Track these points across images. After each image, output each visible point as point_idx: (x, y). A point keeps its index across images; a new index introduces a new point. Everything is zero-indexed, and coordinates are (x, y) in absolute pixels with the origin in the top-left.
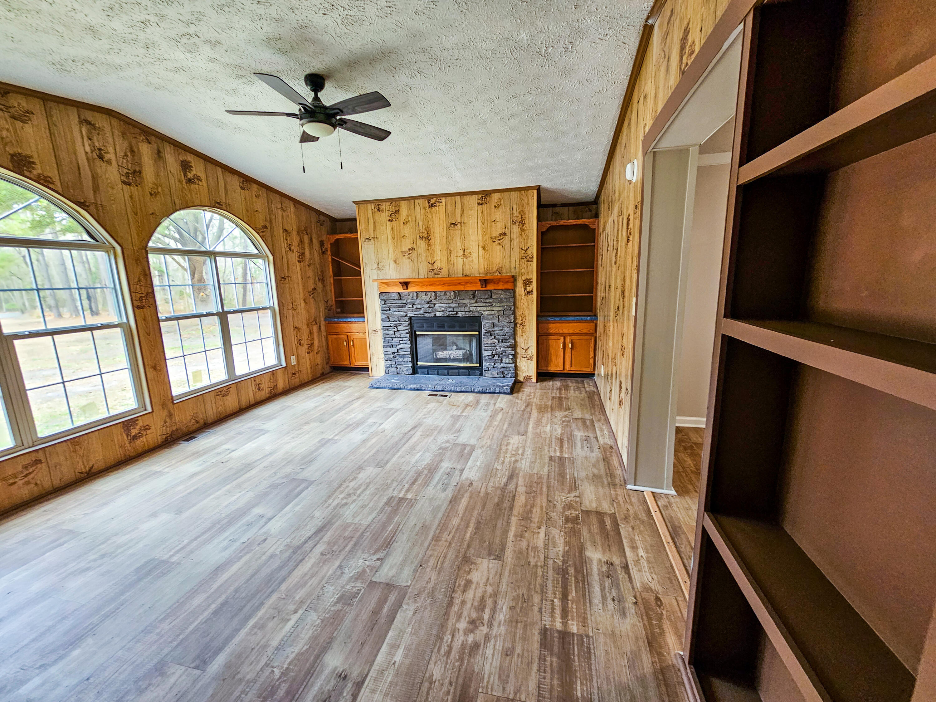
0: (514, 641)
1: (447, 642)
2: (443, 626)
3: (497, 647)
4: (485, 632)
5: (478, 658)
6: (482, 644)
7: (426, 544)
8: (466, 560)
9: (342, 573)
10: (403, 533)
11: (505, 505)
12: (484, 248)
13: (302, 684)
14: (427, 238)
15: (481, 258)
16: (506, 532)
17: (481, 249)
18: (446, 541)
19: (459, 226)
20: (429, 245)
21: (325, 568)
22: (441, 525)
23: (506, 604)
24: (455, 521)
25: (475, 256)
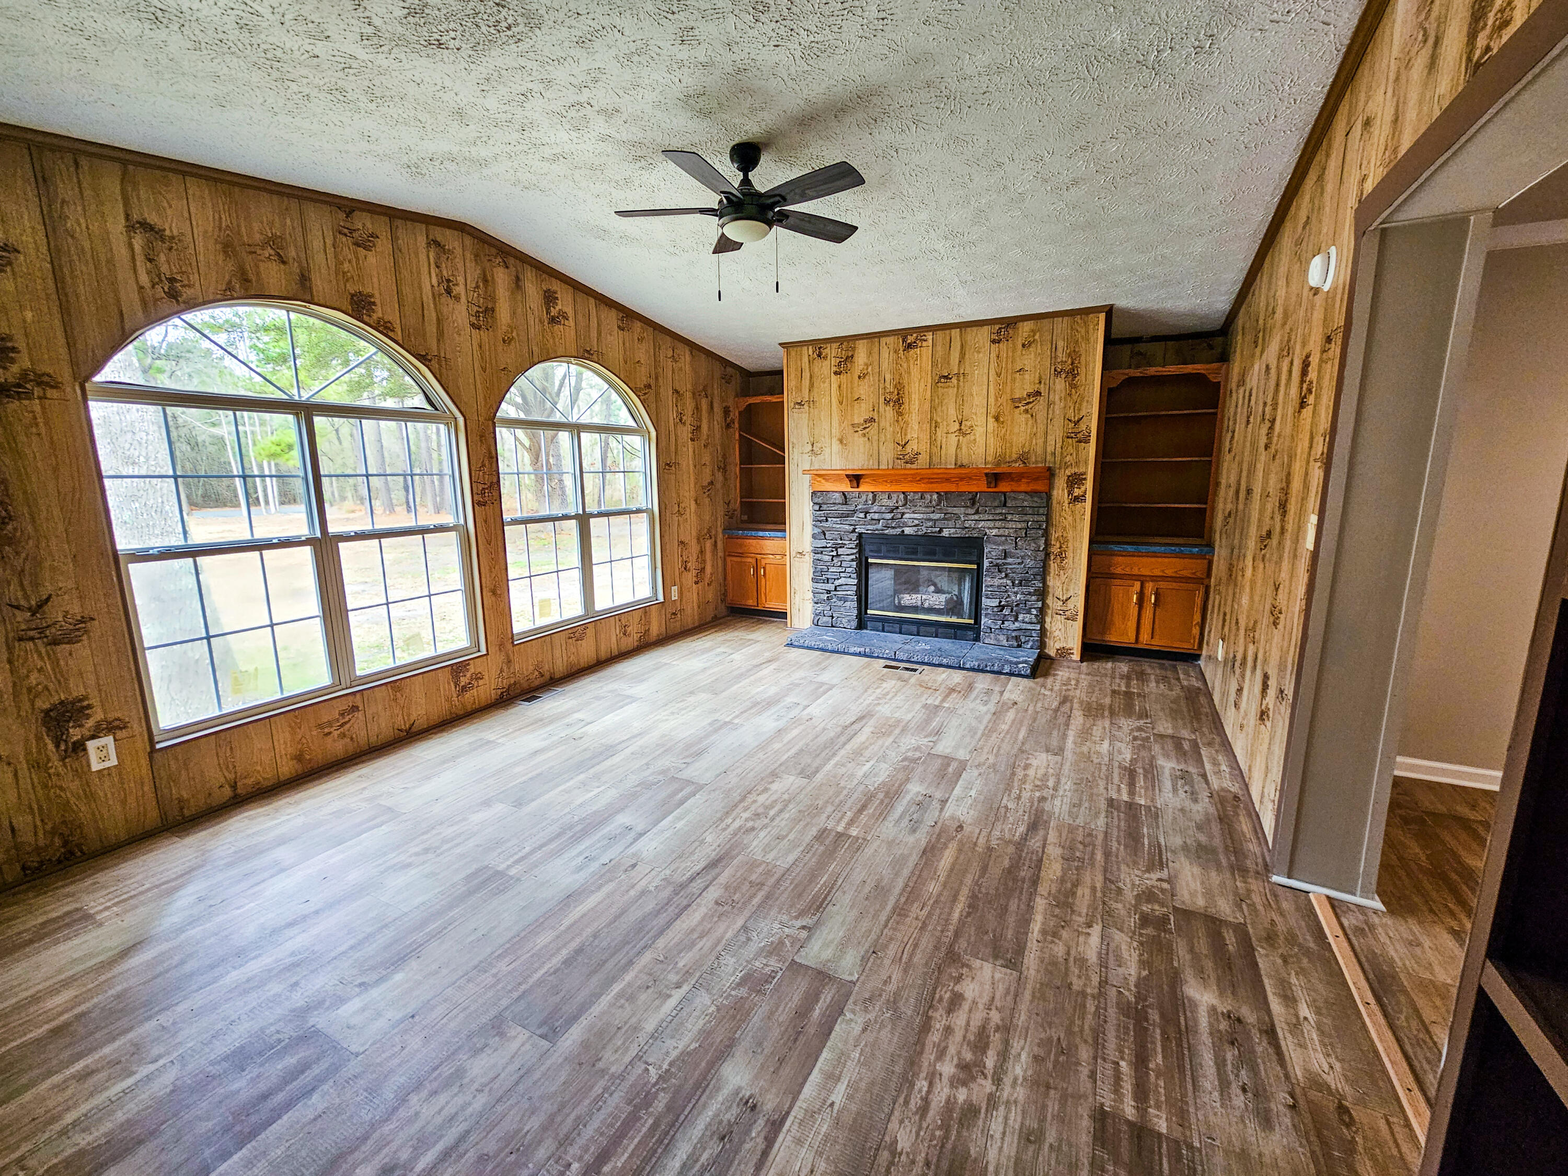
0: (1042, 1120)
1: (920, 1091)
2: (913, 1063)
3: (1011, 1122)
4: (988, 1090)
5: (976, 1133)
6: (983, 1111)
7: (883, 918)
8: (952, 957)
9: (749, 939)
10: (844, 892)
11: (1023, 874)
12: (997, 418)
13: (689, 1101)
14: (897, 401)
15: (990, 436)
16: (1025, 922)
17: (991, 420)
18: (917, 919)
19: (954, 380)
20: (900, 414)
21: (722, 927)
22: (909, 889)
23: (1027, 1049)
24: (933, 887)
25: (979, 431)
